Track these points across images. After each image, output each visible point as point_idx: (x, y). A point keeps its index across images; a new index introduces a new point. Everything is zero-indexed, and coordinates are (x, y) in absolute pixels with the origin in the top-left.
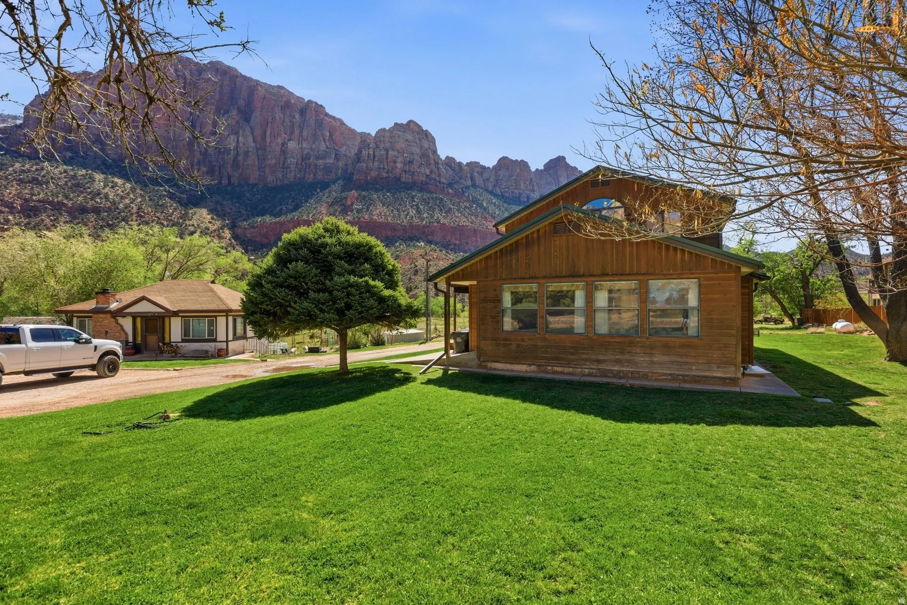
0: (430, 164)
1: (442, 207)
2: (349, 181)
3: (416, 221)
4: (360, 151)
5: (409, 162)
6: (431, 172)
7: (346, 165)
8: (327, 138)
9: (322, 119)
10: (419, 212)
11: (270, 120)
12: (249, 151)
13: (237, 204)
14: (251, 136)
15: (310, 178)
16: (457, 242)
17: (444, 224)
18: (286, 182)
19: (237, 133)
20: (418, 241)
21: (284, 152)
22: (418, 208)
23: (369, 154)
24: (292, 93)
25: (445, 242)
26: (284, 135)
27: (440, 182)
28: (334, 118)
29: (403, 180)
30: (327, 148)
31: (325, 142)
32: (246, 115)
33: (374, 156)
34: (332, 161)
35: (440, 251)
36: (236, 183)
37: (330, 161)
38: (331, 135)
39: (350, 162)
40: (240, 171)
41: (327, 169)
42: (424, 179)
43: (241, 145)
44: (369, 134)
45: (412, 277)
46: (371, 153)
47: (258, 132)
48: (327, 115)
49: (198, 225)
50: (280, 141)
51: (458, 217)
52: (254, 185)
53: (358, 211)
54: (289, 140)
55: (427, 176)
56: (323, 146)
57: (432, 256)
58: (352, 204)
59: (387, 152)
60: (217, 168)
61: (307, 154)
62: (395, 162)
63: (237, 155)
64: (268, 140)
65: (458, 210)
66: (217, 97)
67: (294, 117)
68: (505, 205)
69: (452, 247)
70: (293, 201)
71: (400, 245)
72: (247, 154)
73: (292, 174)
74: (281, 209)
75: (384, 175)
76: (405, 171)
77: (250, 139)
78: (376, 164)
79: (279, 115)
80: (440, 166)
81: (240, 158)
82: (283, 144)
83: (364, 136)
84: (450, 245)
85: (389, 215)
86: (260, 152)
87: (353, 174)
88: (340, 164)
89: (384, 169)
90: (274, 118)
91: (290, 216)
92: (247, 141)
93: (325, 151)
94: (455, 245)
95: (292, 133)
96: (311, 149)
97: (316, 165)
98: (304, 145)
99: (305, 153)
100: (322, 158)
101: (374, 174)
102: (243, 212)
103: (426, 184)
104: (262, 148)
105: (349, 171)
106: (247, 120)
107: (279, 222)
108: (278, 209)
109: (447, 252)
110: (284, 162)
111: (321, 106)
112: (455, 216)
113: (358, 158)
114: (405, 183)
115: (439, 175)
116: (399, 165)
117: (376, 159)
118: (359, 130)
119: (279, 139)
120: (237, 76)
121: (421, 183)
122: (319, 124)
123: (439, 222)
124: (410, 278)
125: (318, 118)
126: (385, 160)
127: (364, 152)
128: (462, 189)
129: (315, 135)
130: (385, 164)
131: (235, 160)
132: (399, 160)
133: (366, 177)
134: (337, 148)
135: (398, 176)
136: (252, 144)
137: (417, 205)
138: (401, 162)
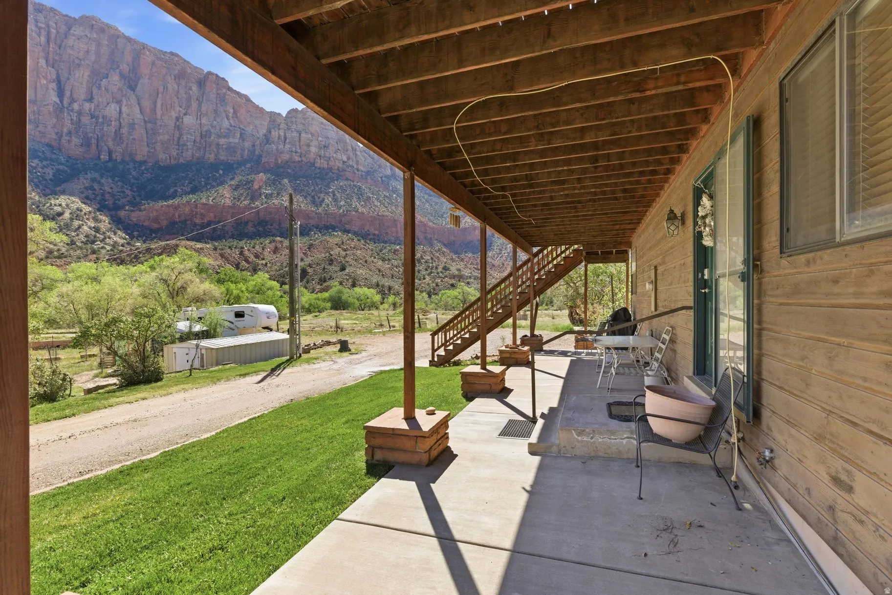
0: (347, 150)
1: (360, 195)
2: (256, 162)
3: (332, 209)
4: (269, 131)
5: (325, 147)
6: (349, 158)
7: (254, 146)
8: (231, 115)
9: (225, 94)
10: (335, 200)
11: (161, 90)
12: (134, 124)
13: (120, 183)
14: (137, 106)
15: (211, 158)
16: (377, 232)
17: (363, 213)
18: (181, 161)
19: (119, 102)
20: (334, 230)
21: (178, 127)
22: (334, 195)
23: (279, 135)
24: (188, 63)
25: (363, 231)
26: (178, 108)
27: (358, 170)
28: (238, 93)
29: (318, 165)
30: (231, 126)
31: (228, 119)
32: (131, 82)
33: (285, 138)
34: (237, 141)
35: (358, 240)
36: (119, 159)
37: (235, 140)
38: (235, 112)
39: (258, 142)
40: (124, 145)
41: (231, 149)
42: (340, 165)
43: (124, 115)
44: (279, 114)
45: (326, 267)
46: (282, 134)
47: (147, 104)
48: (230, 89)
49: (67, 205)
50: (174, 114)
51: (377, 206)
52: (143, 162)
53: (267, 196)
54: (185, 114)
55: (344, 162)
56: (226, 124)
57: (349, 245)
58: (260, 188)
59: (300, 134)
60: (94, 141)
61: (206, 131)
62: (308, 145)
63: (120, 126)
64: (159, 112)
65: (378, 199)
66: (93, 58)
67: (190, 89)
68: (426, 196)
69: (371, 237)
70: (190, 183)
71: (315, 233)
72: (132, 126)
73: (190, 153)
74: (176, 191)
75: (297, 158)
76: (320, 156)
77: (137, 109)
78: (288, 146)
79: (172, 85)
80: (358, 153)
81: (124, 131)
82: (177, 119)
83: (273, 116)
84: (369, 235)
85: (302, 202)
86: (149, 125)
87: (260, 156)
88: (247, 144)
89: (296, 152)
90: (165, 88)
91: (185, 199)
92: (132, 111)
93: (228, 129)
94: (374, 235)
95: (189, 106)
96: (212, 126)
97: (218, 144)
98: (204, 121)
99: (205, 129)
100: (225, 137)
101: (286, 157)
102: (128, 192)
103: (344, 170)
104: (151, 122)
105: (257, 153)
106: (133, 89)
107: (172, 205)
108: (172, 190)
109: (365, 242)
110: (179, 139)
111: (223, 79)
112: (375, 205)
113: (267, 140)
114: (319, 168)
115: (357, 163)
116: (313, 149)
117: (288, 141)
118: (268, 109)
119: (173, 112)
120: (118, 37)
121: (338, 169)
122: (222, 99)
123: (357, 211)
124: (324, 268)
125: (219, 92)
126: (297, 143)
127: (273, 133)
128: (381, 178)
129: (216, 111)
130: (298, 147)
131: (117, 133)
132: (314, 143)
133: (276, 160)
134: (242, 126)
135: (312, 161)
136: (139, 116)
137: (333, 192)
138: (315, 146)
